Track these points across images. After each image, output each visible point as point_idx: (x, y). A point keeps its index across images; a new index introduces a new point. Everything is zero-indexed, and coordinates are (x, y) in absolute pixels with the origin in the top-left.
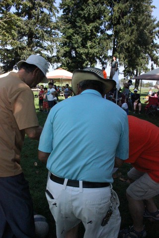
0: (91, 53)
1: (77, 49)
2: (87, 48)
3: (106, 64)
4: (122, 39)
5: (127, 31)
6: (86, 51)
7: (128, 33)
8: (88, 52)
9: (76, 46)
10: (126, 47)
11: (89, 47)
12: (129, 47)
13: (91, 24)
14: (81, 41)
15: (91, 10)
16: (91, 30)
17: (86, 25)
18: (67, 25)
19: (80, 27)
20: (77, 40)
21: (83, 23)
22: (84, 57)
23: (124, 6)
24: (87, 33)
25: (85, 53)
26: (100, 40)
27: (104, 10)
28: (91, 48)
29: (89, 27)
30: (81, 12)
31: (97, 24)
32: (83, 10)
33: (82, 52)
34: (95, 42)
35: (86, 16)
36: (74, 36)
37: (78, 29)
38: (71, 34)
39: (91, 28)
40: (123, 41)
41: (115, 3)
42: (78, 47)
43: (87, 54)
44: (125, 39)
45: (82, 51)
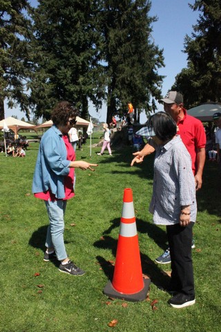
0: (84, 91)
1: (66, 87)
2: (78, 84)
4: (122, 71)
5: (127, 63)
6: (78, 88)
7: (128, 65)
8: (80, 90)
9: (64, 82)
10: (127, 82)
11: (81, 83)
13: (81, 54)
14: (71, 76)
15: (81, 37)
16: (83, 62)
17: (76, 56)
18: (49, 54)
19: (68, 58)
20: (66, 75)
21: (71, 53)
22: (76, 96)
23: (121, 32)
24: (78, 65)
25: (77, 91)
26: (94, 74)
27: (98, 38)
28: (84, 84)
29: (80, 59)
30: (68, 39)
31: (90, 55)
32: (70, 36)
33: (72, 89)
34: (88, 77)
35: (75, 43)
36: (60, 70)
37: (64, 60)
38: (55, 66)
39: (82, 59)
40: (122, 76)
41: (109, 28)
42: (66, 84)
43: (80, 92)
44: (125, 73)
45: (72, 88)
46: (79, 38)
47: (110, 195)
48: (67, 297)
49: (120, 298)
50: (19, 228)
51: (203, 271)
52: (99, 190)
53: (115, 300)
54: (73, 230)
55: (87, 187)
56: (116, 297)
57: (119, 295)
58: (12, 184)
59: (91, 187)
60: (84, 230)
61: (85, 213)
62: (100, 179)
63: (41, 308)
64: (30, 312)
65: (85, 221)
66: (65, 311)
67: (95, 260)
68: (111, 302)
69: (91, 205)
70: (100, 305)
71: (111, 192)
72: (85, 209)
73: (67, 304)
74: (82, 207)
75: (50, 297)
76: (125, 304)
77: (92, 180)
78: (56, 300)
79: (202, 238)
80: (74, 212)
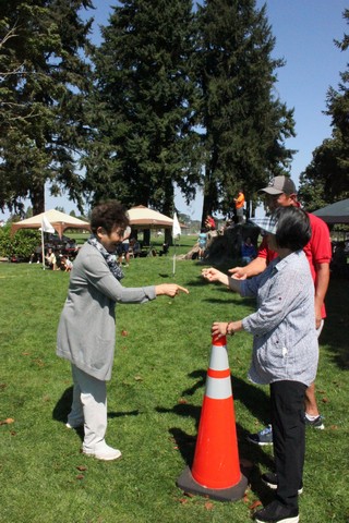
0: (168, 172)
1: (140, 165)
2: (159, 161)
3: (193, 190)
4: (228, 142)
5: (236, 130)
6: (158, 167)
7: (237, 133)
8: (163, 170)
9: (138, 158)
10: (235, 159)
11: (163, 160)
12: (242, 158)
13: (166, 115)
14: (148, 148)
15: (166, 90)
16: (167, 127)
17: (157, 118)
18: (115, 115)
19: (144, 122)
20: (141, 147)
21: (150, 113)
22: (155, 180)
23: (227, 83)
24: (159, 132)
25: (157, 172)
26: (185, 145)
27: (191, 90)
28: (168, 161)
29: (163, 122)
30: (145, 92)
31: (179, 116)
32: (148, 88)
33: (150, 169)
34: (174, 151)
35: (156, 99)
36: (132, 138)
37: (138, 124)
38: (125, 133)
39: (166, 122)
40: (228, 150)
41: (210, 77)
42: (141, 161)
43: (161, 174)
44: (233, 144)
45: (150, 167)
46: (163, 91)
47: (200, 336)
48: (121, 487)
49: (203, 494)
50: (56, 379)
51: (338, 461)
52: (184, 327)
53: (194, 498)
54: (138, 387)
55: (165, 322)
56: (196, 492)
57: (200, 489)
58: (51, 312)
59: (171, 322)
60: (154, 387)
61: (159, 362)
62: (186, 310)
63: (79, 501)
64: (62, 506)
65: (157, 374)
66: (115, 509)
67: (168, 435)
68: (187, 499)
69: (168, 349)
70: (170, 503)
71: (201, 330)
72: (158, 356)
73: (120, 498)
74: (155, 352)
75: (95, 486)
76: (209, 505)
77: (174, 311)
78: (104, 492)
79: (341, 409)
80: (142, 359)
